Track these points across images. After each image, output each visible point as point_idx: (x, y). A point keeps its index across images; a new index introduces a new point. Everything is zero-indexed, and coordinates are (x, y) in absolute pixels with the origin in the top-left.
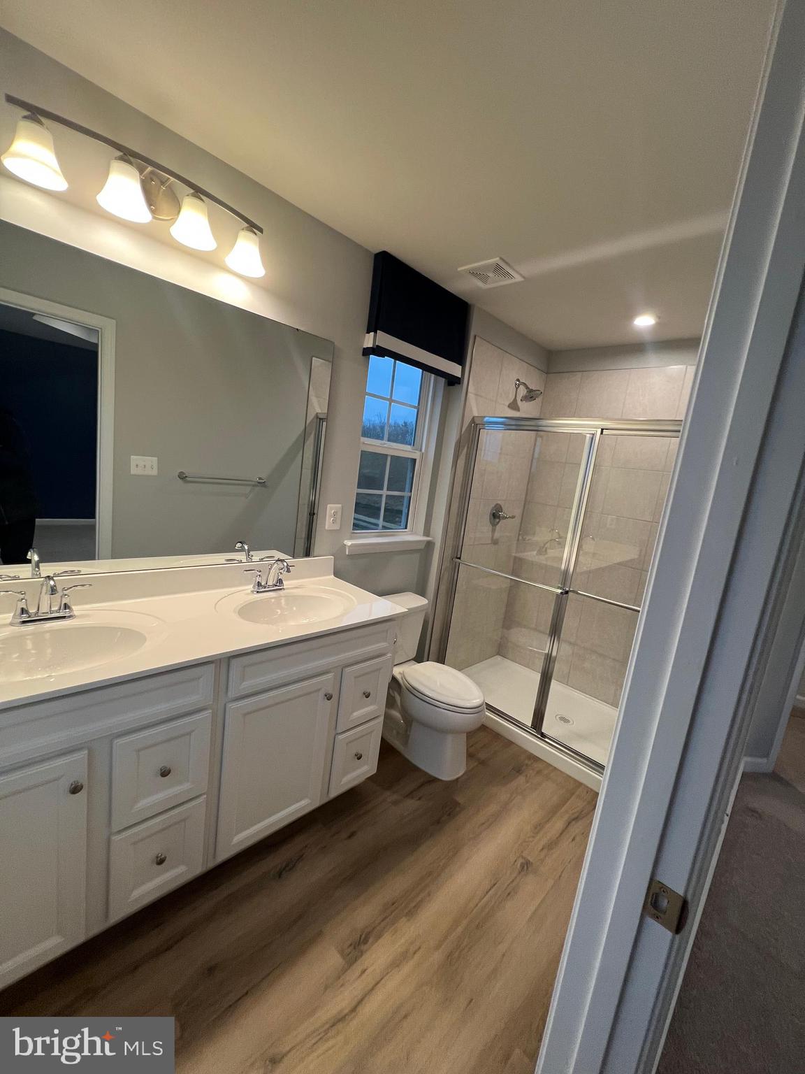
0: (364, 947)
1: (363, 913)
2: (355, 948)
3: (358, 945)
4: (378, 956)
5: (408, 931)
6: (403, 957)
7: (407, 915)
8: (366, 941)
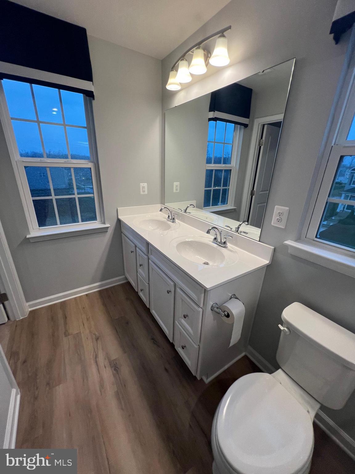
0: (113, 369)
1: (126, 371)
2: (115, 365)
3: (115, 367)
4: (107, 374)
5: (110, 390)
6: (102, 386)
7: (117, 391)
8: (115, 370)
